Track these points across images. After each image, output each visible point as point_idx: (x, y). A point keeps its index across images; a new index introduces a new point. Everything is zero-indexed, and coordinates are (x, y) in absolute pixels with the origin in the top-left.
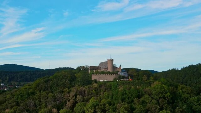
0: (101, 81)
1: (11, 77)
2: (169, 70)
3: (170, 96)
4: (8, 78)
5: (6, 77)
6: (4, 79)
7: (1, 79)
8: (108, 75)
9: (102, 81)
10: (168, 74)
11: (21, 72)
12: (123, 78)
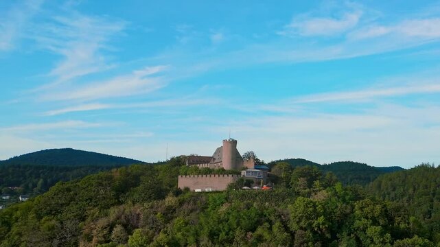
0: (196, 191)
1: (49, 180)
2: (413, 167)
3: (323, 224)
4: (41, 181)
5: (36, 180)
6: (30, 185)
7: (23, 185)
8: (217, 176)
9: (199, 190)
10: (410, 176)
11: (77, 168)
12: (249, 183)
